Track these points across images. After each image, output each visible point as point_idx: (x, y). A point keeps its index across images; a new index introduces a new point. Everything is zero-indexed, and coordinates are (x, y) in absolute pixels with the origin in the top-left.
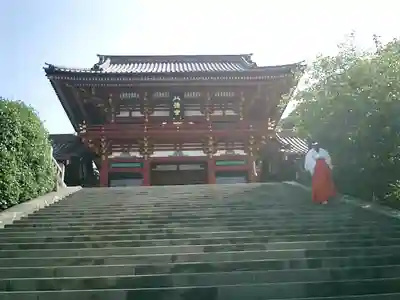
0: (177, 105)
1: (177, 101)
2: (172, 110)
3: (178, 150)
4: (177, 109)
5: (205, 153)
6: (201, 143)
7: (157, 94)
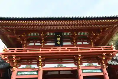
0: (59, 39)
1: (58, 37)
3: (60, 63)
4: (58, 41)
5: (75, 65)
6: (73, 58)
7: (48, 34)
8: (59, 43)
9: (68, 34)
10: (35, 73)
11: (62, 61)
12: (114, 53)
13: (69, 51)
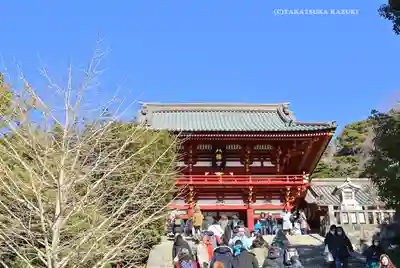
0: (219, 157)
1: (218, 153)
2: (214, 161)
3: (220, 200)
4: (218, 160)
5: (245, 202)
6: (241, 193)
7: (200, 147)
8: (219, 163)
9: (234, 147)
10: (184, 212)
11: (224, 196)
12: (303, 187)
13: (235, 182)
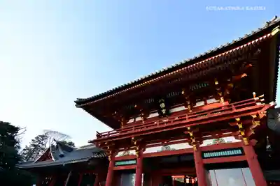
0: (163, 105)
1: (162, 102)
3: (165, 145)
5: (190, 144)
7: (147, 101)
8: (164, 111)
9: (173, 94)
10: (134, 162)
12: (258, 112)
